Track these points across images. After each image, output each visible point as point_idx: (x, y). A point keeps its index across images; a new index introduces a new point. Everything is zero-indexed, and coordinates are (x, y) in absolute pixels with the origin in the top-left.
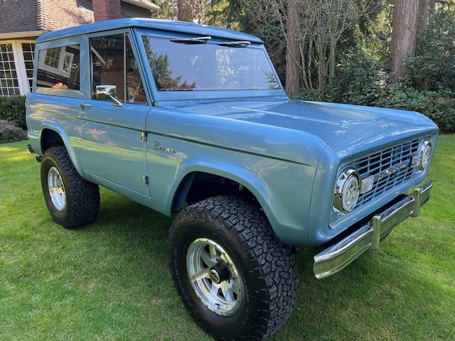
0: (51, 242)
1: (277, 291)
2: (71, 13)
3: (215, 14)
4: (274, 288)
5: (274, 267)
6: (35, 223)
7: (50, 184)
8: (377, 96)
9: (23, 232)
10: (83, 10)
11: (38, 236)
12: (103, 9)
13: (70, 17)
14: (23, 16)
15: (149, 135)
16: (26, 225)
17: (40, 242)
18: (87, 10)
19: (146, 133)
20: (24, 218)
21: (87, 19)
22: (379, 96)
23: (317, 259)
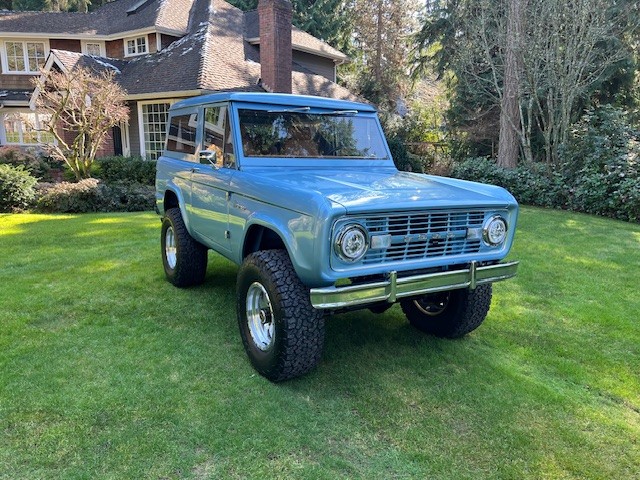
0: (158, 295)
1: (296, 324)
2: (235, 67)
3: (423, 60)
4: (293, 320)
5: (296, 303)
6: (150, 279)
7: (168, 243)
8: (622, 175)
9: (139, 285)
10: (251, 63)
11: (149, 290)
12: (271, 62)
13: (235, 73)
14: (184, 73)
15: (233, 195)
16: (143, 280)
17: (149, 293)
18: (255, 64)
19: (230, 193)
20: (143, 274)
21: (253, 74)
22: (626, 176)
23: (312, 291)
